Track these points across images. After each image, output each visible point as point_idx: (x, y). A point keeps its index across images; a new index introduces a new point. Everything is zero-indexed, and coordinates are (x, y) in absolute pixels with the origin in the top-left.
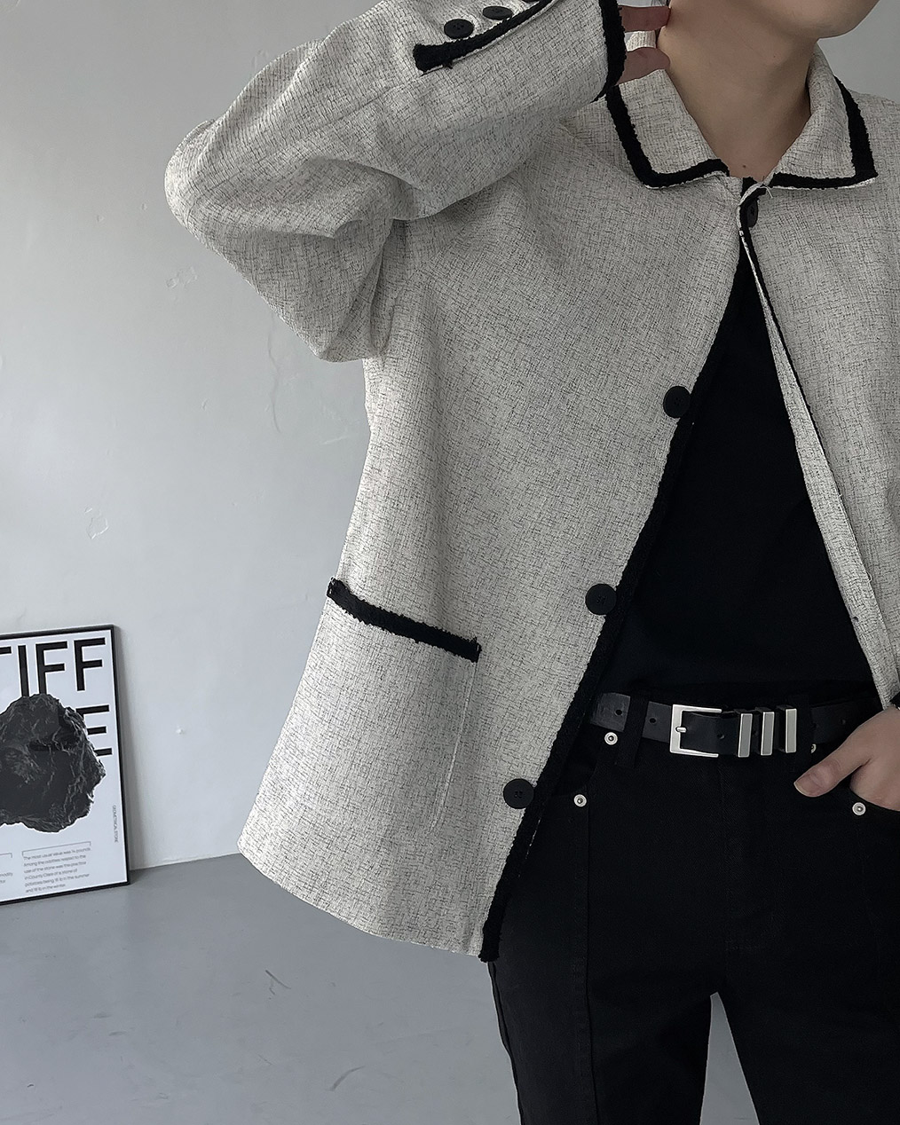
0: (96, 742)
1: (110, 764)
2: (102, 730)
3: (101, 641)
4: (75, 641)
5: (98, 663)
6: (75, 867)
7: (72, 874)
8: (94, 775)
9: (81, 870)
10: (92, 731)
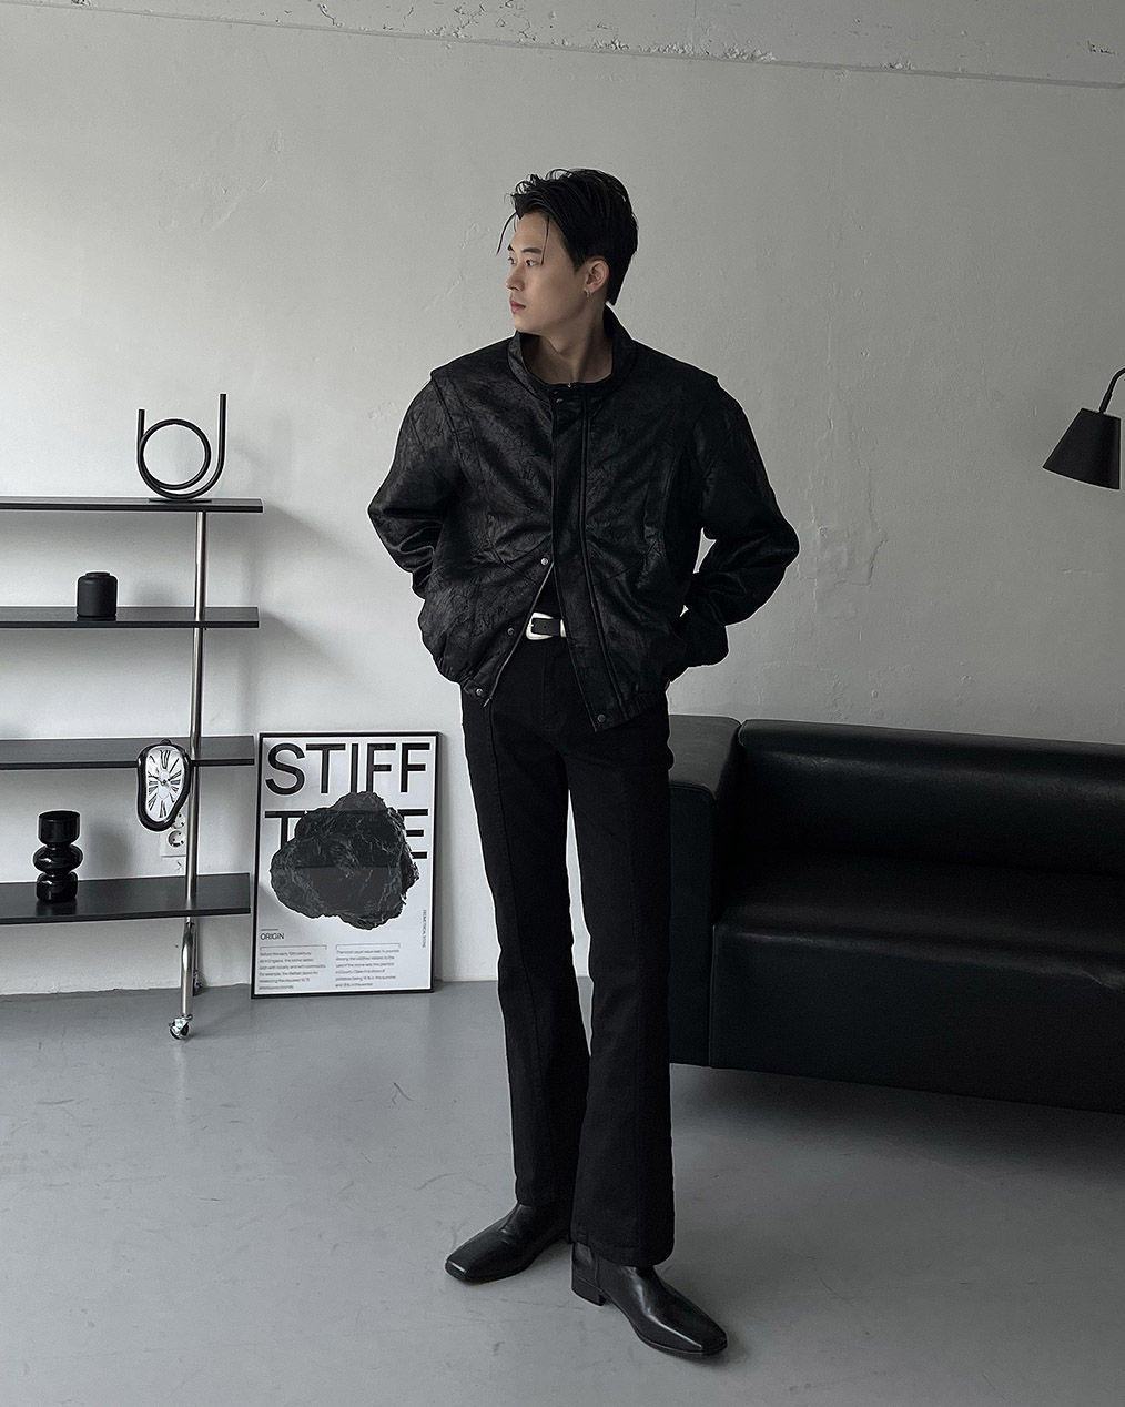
0: (414, 844)
1: (424, 868)
2: (420, 833)
3: (426, 747)
4: (403, 745)
5: (421, 768)
6: (384, 967)
7: (378, 974)
8: (409, 877)
9: (389, 971)
10: (411, 833)
